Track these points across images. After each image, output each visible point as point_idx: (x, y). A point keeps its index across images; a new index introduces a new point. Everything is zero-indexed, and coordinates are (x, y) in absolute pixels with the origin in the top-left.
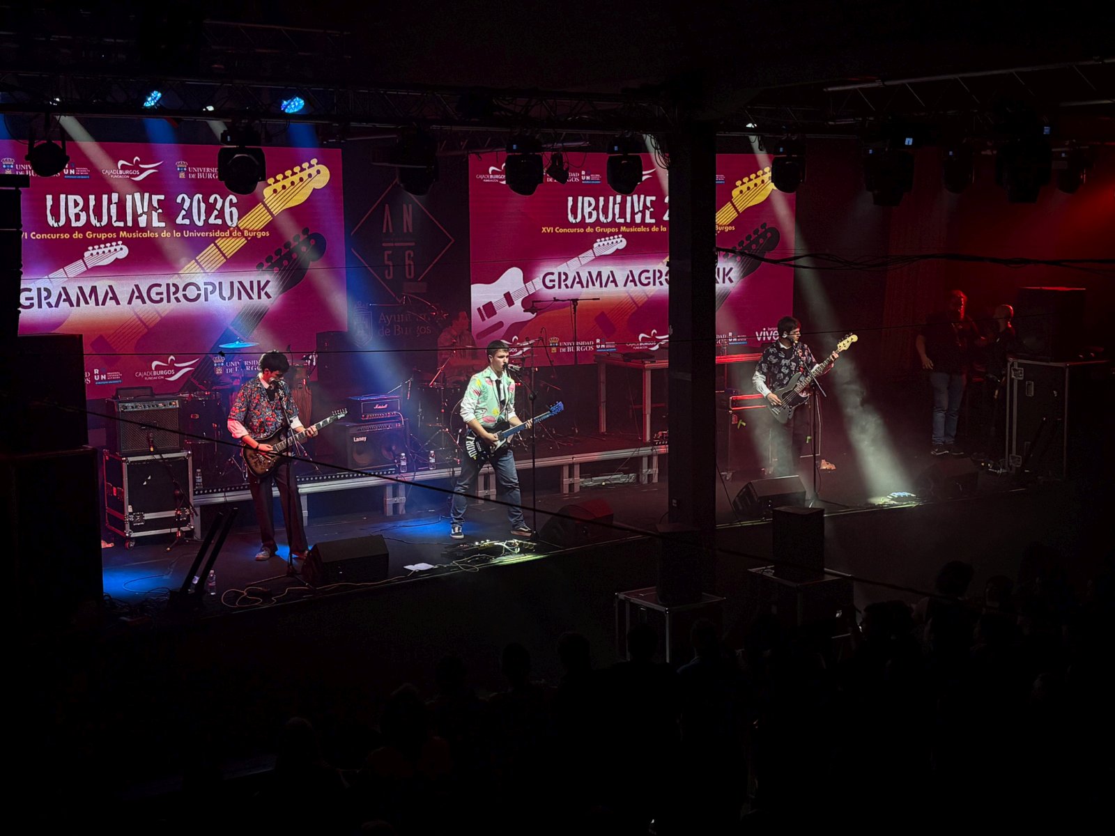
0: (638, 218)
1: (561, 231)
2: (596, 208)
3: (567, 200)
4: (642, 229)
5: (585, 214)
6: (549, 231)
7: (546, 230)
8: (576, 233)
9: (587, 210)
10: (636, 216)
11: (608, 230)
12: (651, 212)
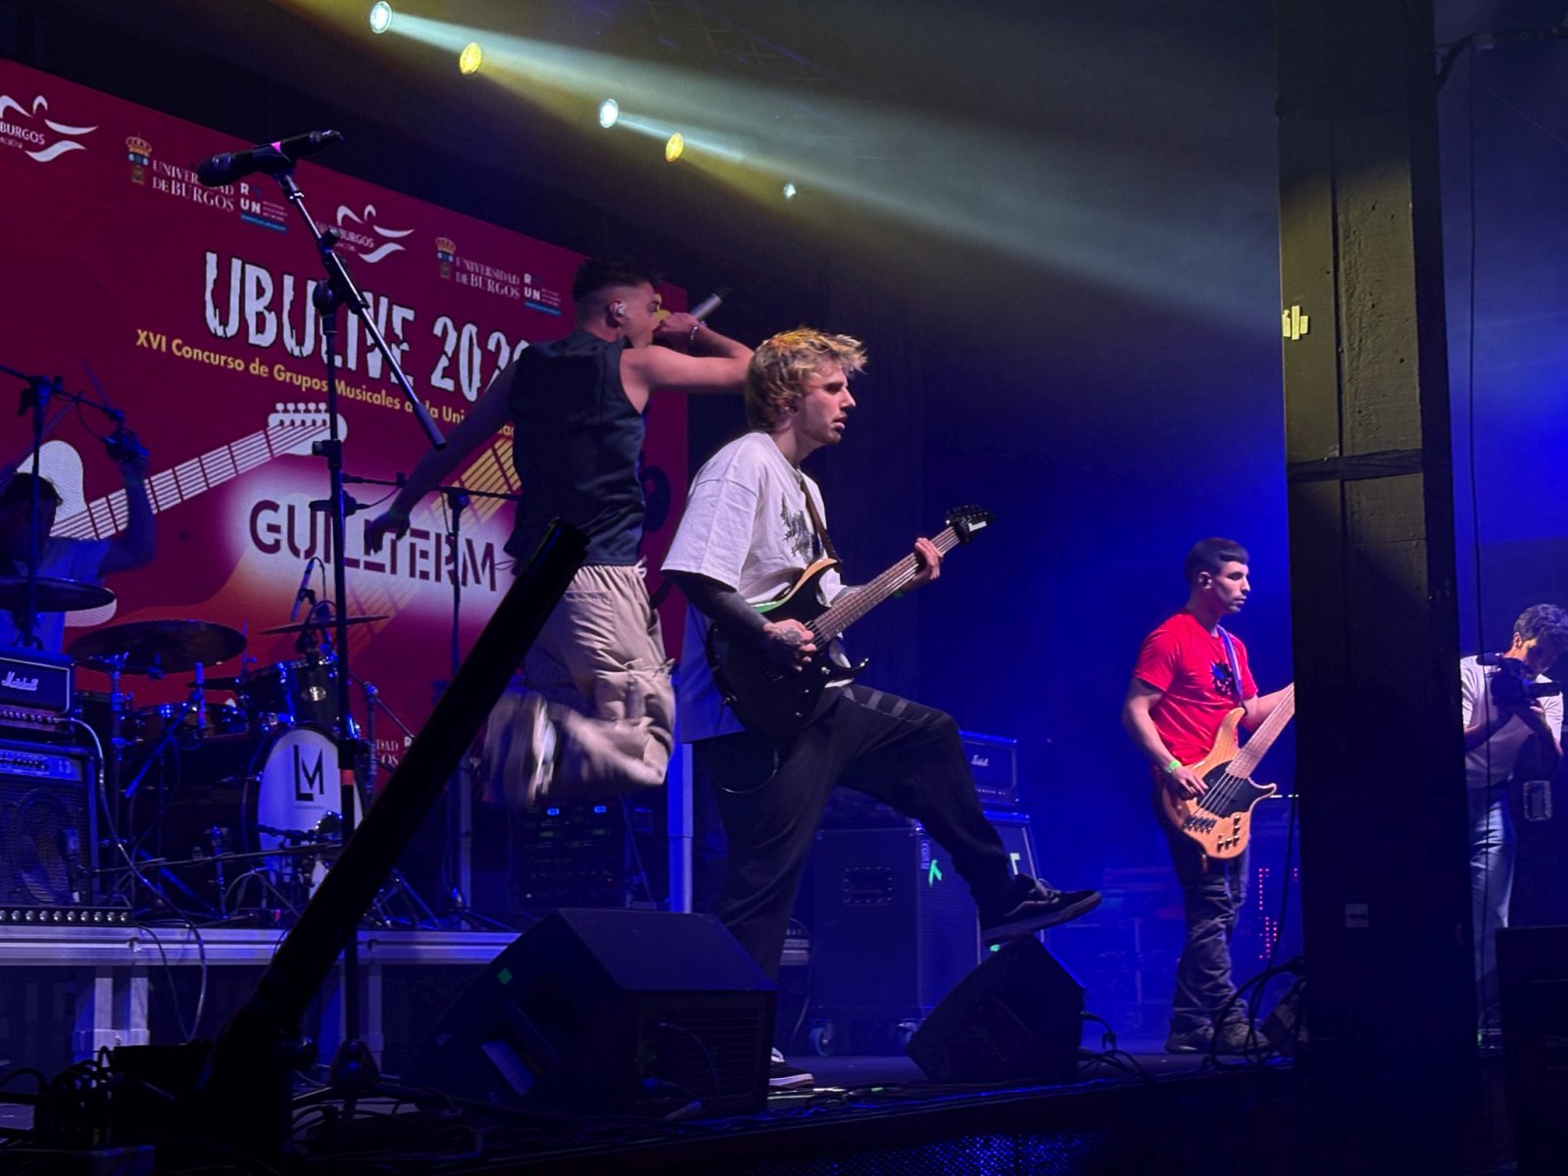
0: (374, 362)
1: (188, 352)
2: (275, 305)
3: (204, 262)
4: (381, 399)
5: (248, 317)
6: (155, 345)
7: (147, 338)
8: (222, 370)
9: (254, 306)
10: (369, 355)
11: (304, 382)
12: (403, 351)
